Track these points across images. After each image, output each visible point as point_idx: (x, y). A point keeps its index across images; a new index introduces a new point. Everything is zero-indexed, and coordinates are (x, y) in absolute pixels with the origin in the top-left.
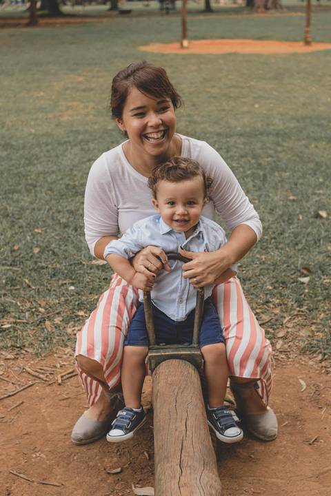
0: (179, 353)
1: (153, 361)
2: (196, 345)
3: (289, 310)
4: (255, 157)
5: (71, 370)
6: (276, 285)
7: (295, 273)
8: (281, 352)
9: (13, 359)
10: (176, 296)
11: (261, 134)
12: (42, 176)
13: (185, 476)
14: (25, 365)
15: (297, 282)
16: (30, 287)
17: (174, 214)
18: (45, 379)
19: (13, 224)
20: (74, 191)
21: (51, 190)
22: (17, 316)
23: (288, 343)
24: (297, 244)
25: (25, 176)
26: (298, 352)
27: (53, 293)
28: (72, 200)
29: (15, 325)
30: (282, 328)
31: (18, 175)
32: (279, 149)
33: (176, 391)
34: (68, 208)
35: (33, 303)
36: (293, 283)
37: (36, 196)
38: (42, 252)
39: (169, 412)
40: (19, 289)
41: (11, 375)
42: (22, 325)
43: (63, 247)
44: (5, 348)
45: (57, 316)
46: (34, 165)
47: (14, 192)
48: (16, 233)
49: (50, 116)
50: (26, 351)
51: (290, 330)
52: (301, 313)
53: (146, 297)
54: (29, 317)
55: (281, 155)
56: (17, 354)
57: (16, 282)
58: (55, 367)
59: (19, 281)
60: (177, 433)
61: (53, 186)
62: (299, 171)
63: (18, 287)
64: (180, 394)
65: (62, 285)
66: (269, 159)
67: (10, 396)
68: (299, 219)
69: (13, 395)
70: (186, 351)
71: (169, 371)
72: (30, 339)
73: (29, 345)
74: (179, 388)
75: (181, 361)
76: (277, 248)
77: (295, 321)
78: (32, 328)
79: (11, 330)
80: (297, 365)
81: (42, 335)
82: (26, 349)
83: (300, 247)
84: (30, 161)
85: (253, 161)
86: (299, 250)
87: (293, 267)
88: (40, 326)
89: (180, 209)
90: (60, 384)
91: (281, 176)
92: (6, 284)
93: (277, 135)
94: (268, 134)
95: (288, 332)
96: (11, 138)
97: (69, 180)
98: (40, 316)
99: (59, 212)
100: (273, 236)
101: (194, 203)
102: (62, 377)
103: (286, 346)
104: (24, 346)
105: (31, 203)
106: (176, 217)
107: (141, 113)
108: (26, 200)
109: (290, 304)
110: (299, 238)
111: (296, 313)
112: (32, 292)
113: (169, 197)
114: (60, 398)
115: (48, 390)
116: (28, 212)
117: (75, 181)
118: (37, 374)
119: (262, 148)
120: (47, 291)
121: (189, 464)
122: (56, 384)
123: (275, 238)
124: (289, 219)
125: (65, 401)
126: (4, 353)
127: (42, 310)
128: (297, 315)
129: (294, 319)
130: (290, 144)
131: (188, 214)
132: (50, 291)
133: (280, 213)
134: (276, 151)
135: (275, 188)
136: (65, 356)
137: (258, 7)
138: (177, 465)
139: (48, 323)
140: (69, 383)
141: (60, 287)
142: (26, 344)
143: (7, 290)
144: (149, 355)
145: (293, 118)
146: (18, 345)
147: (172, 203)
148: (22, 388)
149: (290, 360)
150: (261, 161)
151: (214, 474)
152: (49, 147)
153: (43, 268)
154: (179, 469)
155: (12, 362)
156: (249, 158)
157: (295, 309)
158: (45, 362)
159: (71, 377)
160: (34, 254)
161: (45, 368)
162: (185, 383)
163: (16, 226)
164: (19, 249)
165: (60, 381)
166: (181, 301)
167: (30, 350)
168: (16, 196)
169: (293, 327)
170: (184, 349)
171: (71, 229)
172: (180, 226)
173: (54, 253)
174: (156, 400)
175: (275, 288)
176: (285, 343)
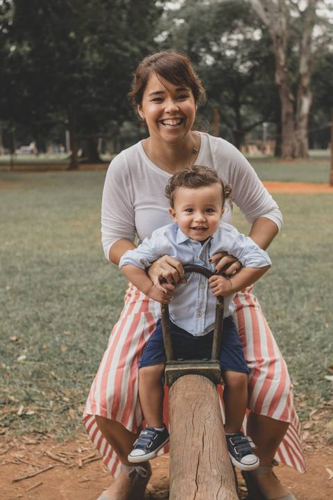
0: (198, 368)
1: (170, 376)
2: (214, 361)
3: (315, 403)
4: (281, 275)
5: (92, 455)
6: (303, 382)
7: (321, 372)
8: (307, 443)
9: (35, 444)
10: (194, 309)
11: (288, 256)
12: (73, 288)
13: (201, 492)
14: (47, 449)
15: (323, 379)
16: (55, 379)
17: (191, 221)
18: (65, 462)
19: (43, 327)
20: (104, 300)
21: (82, 299)
22: (41, 404)
23: (315, 433)
24: (323, 348)
25: (58, 288)
26: (325, 443)
27: (78, 384)
28: (102, 308)
29: (39, 413)
30: (309, 420)
31: (51, 287)
32: (306, 269)
33: (193, 406)
34: (98, 314)
35: (58, 393)
36: (320, 380)
37: (67, 304)
38: (70, 350)
39: (186, 427)
40: (45, 381)
41: (31, 459)
42: (46, 412)
43: (91, 347)
44: (28, 433)
45: (81, 405)
46: (67, 279)
47: (46, 300)
48: (45, 335)
49: (85, 240)
50: (48, 437)
51: (316, 422)
52: (327, 407)
53: (164, 310)
54: (53, 406)
55: (308, 274)
56: (39, 440)
57: (43, 374)
58: (77, 452)
59: (45, 374)
60: (194, 449)
61: (84, 296)
62: (324, 286)
63: (44, 379)
64: (197, 408)
65: (88, 378)
66: (296, 277)
67: (29, 477)
68: (325, 327)
69: (32, 476)
70: (204, 366)
71: (187, 387)
72: (53, 426)
73: (52, 431)
74: (197, 403)
75: (199, 376)
76: (303, 351)
77: (321, 414)
78: (56, 415)
79: (35, 417)
80: (324, 455)
81: (66, 422)
82: (48, 435)
83: (326, 350)
84: (63, 276)
85: (280, 279)
86: (325, 353)
87: (319, 366)
88: (63, 414)
89: (198, 216)
90: (80, 468)
91: (307, 291)
92: (33, 376)
93: (304, 257)
94: (295, 257)
95: (314, 425)
96: (47, 257)
97: (101, 291)
98: (64, 405)
99: (89, 317)
100: (300, 340)
101: (213, 211)
102: (83, 461)
103: (313, 437)
104: (47, 432)
105: (62, 310)
106: (194, 225)
107: (159, 99)
108: (56, 307)
109: (316, 399)
110: (325, 343)
111: (322, 406)
112: (58, 384)
113: (187, 203)
114: (80, 480)
115: (68, 473)
116: (58, 317)
117: (106, 292)
118: (57, 457)
119: (288, 268)
120: (73, 383)
121: (206, 480)
122: (77, 468)
123: (301, 342)
124: (316, 327)
125: (85, 484)
126: (25, 438)
127: (66, 399)
128: (323, 408)
129: (321, 412)
130: (317, 265)
131: (207, 221)
132: (75, 382)
133: (307, 321)
134: (303, 271)
135: (302, 300)
136: (87, 442)
137: (286, 156)
138: (193, 480)
139: (71, 411)
140: (89, 467)
141: (85, 379)
142: (49, 430)
143: (33, 381)
144: (166, 369)
145: (319, 245)
146: (41, 431)
147: (190, 210)
148: (41, 470)
149: (317, 450)
150: (288, 278)
151: (232, 491)
152: (83, 265)
153: (70, 364)
154: (195, 485)
155: (33, 447)
156: (276, 276)
157: (321, 403)
158: (66, 447)
159: (92, 461)
160: (62, 352)
161: (67, 453)
162: (203, 398)
163: (46, 329)
164: (48, 348)
165: (80, 464)
166: (199, 315)
167: (52, 436)
168: (47, 304)
169: (320, 419)
170: (202, 364)
171: (99, 332)
172: (198, 234)
173: (82, 352)
174: (173, 415)
175: (301, 384)
176: (311, 434)
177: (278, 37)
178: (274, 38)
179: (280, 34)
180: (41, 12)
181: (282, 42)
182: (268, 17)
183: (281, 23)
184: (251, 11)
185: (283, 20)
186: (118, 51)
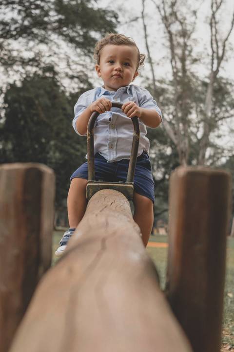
1: (90, 190)
2: (129, 183)
101: (129, 65)
147: (112, 62)
177: (182, 152)
178: (180, 153)
179: (184, 150)
180: (22, 123)
181: (185, 156)
182: (176, 139)
183: (185, 143)
184: (165, 134)
185: (186, 141)
186: (72, 151)
